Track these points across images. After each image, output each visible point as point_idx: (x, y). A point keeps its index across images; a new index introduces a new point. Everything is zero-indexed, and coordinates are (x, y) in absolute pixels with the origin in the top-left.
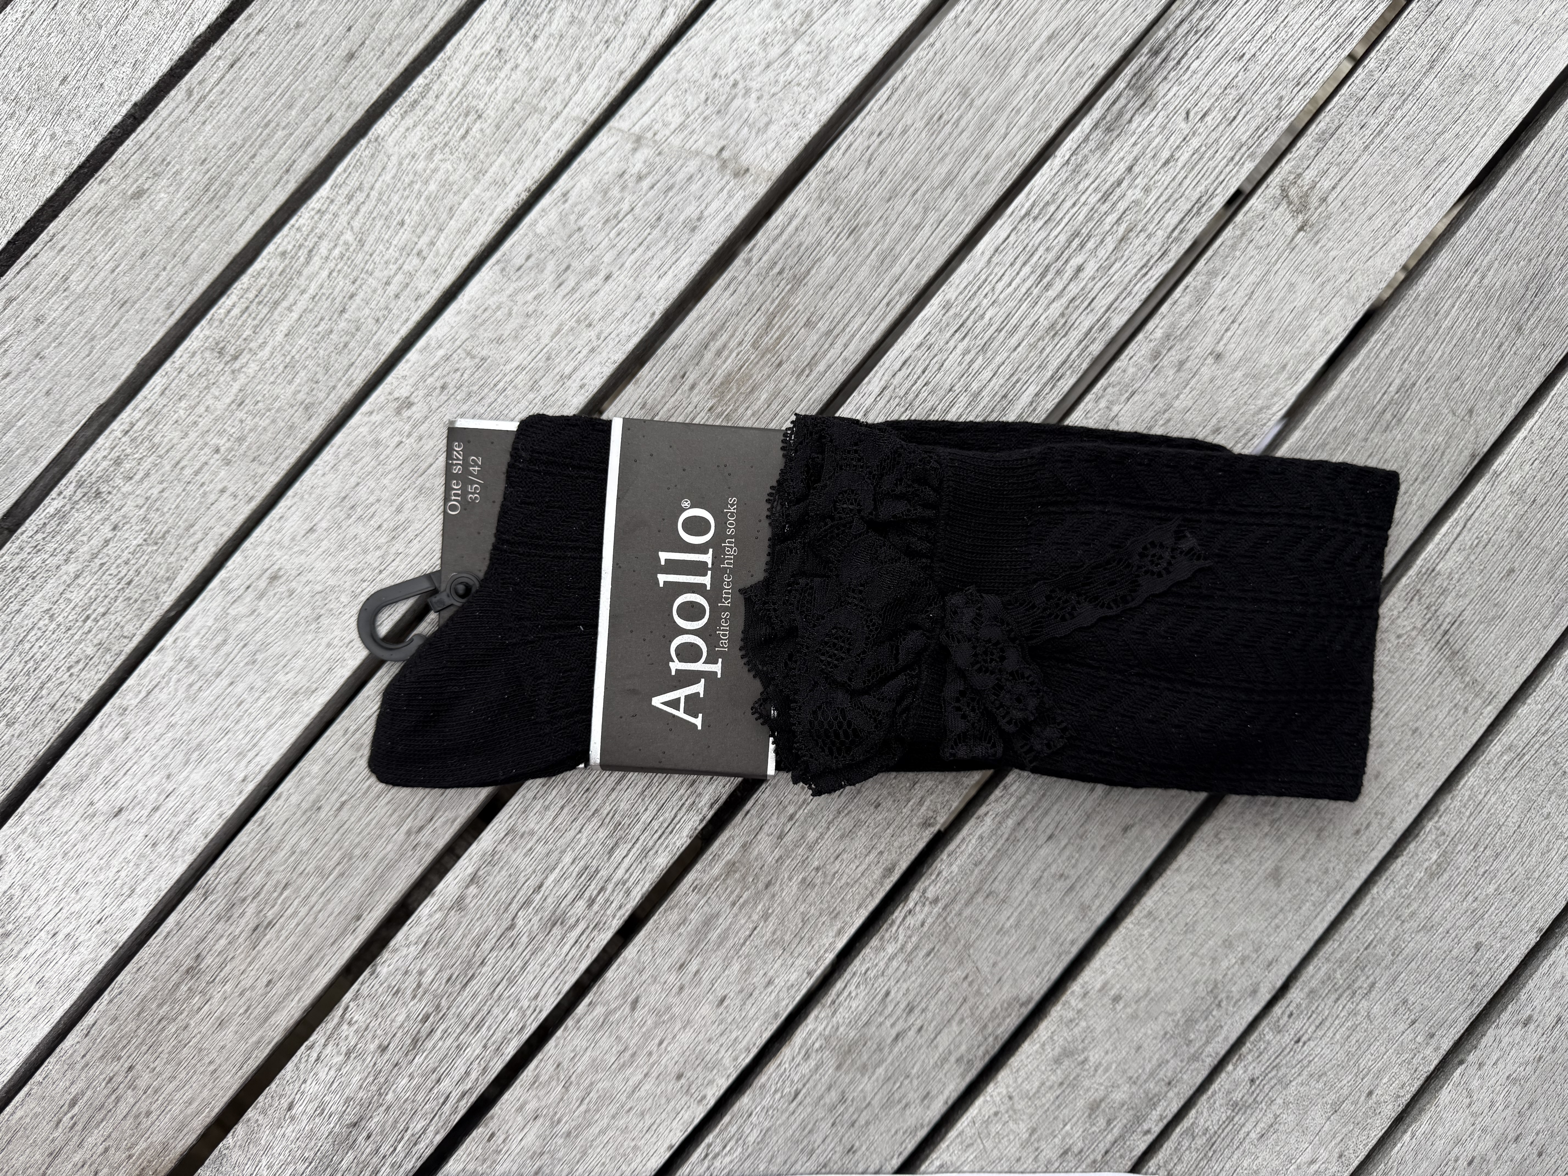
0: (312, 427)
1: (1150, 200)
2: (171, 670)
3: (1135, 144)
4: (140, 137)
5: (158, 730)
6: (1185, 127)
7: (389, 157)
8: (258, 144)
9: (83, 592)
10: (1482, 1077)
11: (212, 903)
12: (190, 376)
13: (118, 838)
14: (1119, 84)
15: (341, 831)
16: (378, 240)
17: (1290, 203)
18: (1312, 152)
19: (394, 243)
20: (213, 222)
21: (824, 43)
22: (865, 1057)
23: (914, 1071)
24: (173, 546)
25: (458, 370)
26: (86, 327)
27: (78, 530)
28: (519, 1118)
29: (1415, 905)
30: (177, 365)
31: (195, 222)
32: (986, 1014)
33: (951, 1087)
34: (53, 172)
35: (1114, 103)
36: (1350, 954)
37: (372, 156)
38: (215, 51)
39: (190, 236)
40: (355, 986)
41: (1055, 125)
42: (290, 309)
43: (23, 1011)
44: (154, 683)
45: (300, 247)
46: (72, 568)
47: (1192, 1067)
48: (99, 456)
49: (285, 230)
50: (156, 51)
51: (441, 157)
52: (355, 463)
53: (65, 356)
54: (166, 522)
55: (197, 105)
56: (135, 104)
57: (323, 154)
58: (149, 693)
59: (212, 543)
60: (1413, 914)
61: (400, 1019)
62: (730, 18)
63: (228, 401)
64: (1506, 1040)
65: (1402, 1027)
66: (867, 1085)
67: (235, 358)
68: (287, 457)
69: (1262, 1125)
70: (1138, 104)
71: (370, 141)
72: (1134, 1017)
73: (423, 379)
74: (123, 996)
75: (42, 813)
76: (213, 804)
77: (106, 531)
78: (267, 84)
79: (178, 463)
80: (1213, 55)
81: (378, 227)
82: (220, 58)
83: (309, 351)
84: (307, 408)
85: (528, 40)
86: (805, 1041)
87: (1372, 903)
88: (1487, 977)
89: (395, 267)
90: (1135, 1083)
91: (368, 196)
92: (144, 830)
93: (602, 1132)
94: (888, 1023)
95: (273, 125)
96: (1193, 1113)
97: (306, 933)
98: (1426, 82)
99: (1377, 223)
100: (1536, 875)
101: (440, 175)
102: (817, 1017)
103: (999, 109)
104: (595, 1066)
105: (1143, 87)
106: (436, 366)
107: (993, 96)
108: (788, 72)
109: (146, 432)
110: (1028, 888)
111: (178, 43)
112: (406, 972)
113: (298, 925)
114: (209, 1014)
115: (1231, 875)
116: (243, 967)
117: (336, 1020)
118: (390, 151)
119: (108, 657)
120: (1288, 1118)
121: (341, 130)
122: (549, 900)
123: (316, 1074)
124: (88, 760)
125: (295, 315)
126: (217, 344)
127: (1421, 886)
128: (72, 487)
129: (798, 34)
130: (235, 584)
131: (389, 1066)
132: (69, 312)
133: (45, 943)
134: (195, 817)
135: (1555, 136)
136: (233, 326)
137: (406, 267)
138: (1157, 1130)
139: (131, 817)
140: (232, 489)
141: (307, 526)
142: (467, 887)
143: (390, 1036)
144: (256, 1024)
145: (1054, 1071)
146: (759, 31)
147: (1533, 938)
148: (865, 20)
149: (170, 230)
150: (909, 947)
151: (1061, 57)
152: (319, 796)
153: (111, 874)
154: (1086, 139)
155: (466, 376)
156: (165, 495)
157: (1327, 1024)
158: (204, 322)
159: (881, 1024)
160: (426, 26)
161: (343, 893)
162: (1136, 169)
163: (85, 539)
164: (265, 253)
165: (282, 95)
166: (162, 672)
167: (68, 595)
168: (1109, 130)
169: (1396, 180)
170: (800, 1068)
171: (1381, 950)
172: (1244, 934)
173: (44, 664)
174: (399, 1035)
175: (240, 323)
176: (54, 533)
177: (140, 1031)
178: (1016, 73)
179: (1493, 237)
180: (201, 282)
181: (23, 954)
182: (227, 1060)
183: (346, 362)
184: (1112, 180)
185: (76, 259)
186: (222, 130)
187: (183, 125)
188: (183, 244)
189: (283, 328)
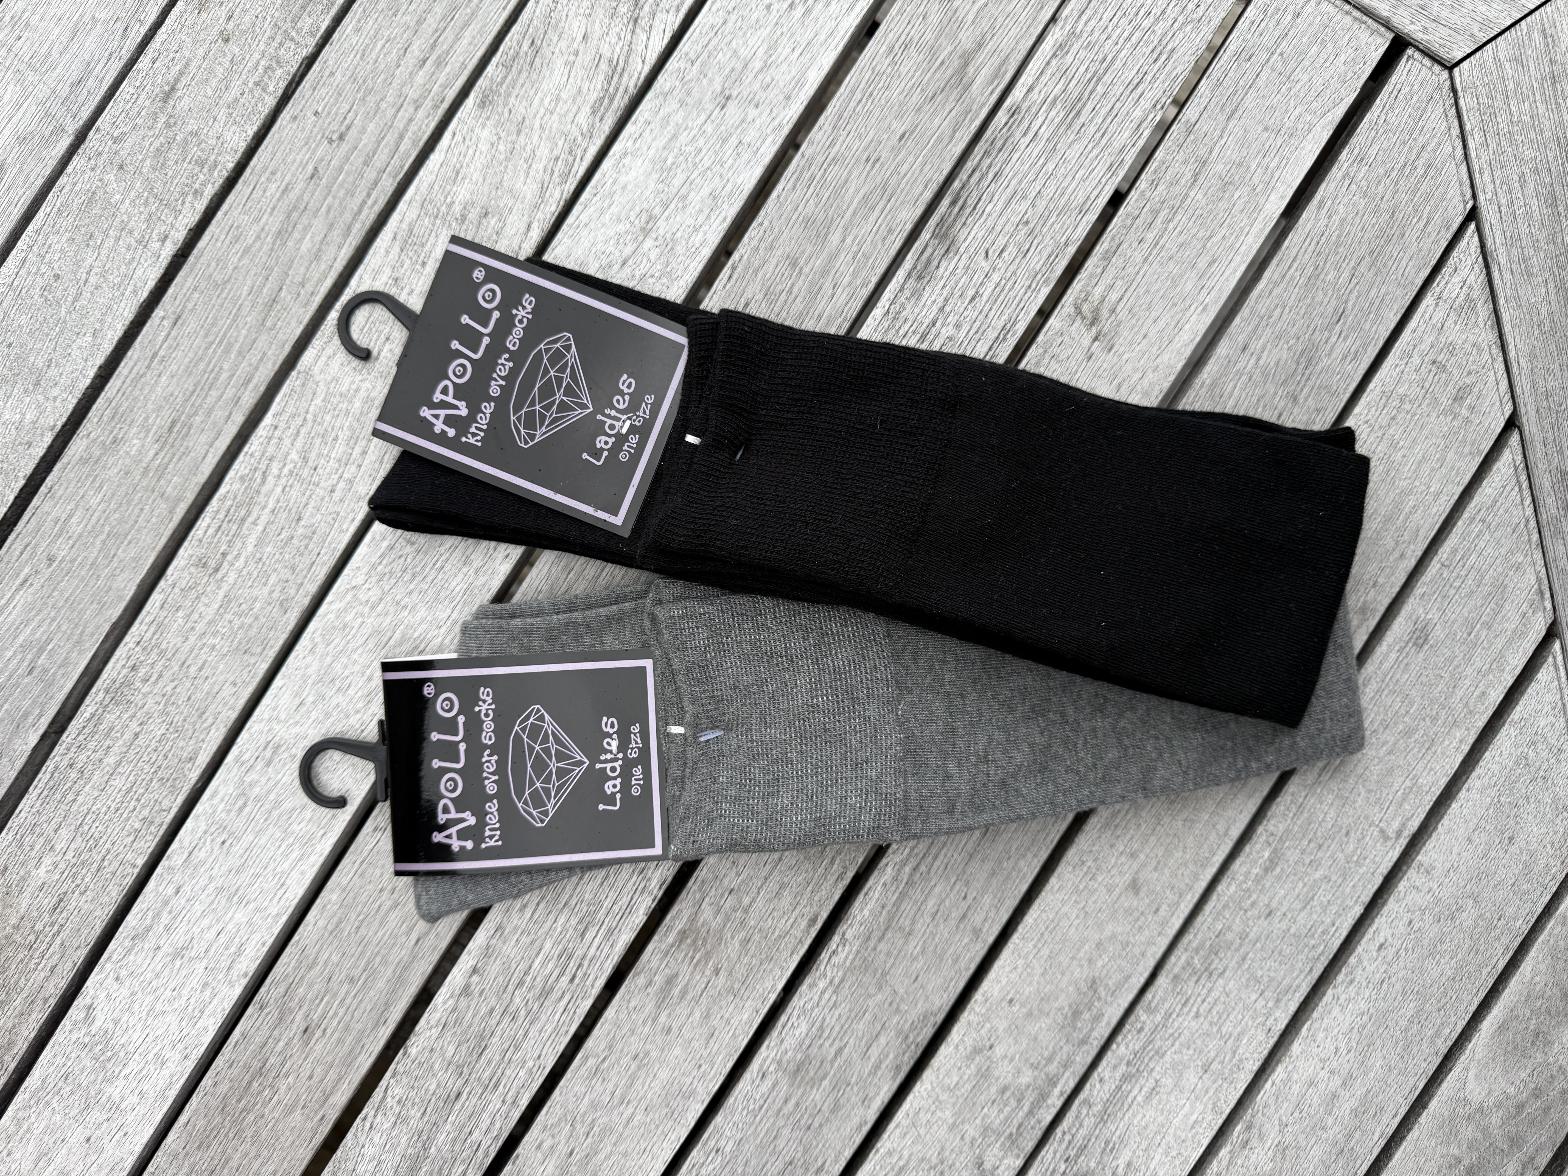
0: (289, 619)
1: (962, 335)
2: (205, 832)
3: (944, 287)
4: (109, 395)
5: (203, 882)
6: (985, 265)
7: (317, 384)
8: (206, 387)
9: (124, 778)
10: (1326, 1030)
11: (267, 1014)
12: (182, 590)
13: (184, 972)
14: (925, 235)
15: (363, 944)
16: (319, 455)
17: (1083, 318)
18: (1099, 271)
19: (333, 456)
20: (180, 459)
21: (668, 236)
22: (812, 1073)
23: (853, 1080)
24: (191, 732)
25: (401, 556)
26: (91, 560)
27: (111, 729)
28: (539, 1155)
29: (1254, 896)
30: (170, 582)
31: (166, 460)
32: (907, 1026)
33: (886, 1088)
34: (42, 435)
35: (922, 253)
36: (1204, 942)
37: (303, 384)
38: (158, 313)
39: (163, 473)
40: (393, 1066)
41: (874, 280)
42: (255, 523)
43: (130, 1119)
44: (193, 845)
45: (256, 469)
46: (111, 760)
47: (1083, 1049)
48: (119, 666)
49: (241, 457)
50: (110, 320)
51: (360, 378)
52: (328, 645)
53: (77, 586)
54: (182, 713)
55: (152, 361)
56: (100, 367)
57: (262, 389)
58: (190, 854)
59: (222, 725)
60: (1253, 904)
61: (433, 1087)
62: (586, 225)
63: (217, 606)
64: (1343, 997)
65: (1254, 997)
66: (816, 1095)
67: (217, 570)
68: (272, 647)
69: (1145, 1089)
70: (942, 251)
71: (299, 373)
72: (1030, 1014)
73: (374, 567)
74: (208, 1097)
75: (120, 960)
76: (257, 937)
77: (134, 726)
78: (206, 335)
79: (184, 663)
80: (1004, 197)
81: (317, 444)
82: (164, 318)
83: (277, 556)
84: (281, 604)
85: (418, 267)
86: (761, 1066)
87: (1218, 900)
88: (1322, 948)
89: (336, 477)
90: (1036, 1068)
91: (305, 419)
92: (204, 963)
93: (607, 1157)
94: (827, 1044)
95: (217, 369)
96: (1087, 1086)
97: (347, 1029)
98: (1192, 194)
99: (1161, 324)
100: (1355, 858)
101: (362, 394)
102: (768, 1046)
103: (824, 273)
104: (594, 1106)
105: (946, 235)
106: (383, 556)
107: (818, 263)
108: (642, 267)
109: (153, 641)
110: (928, 920)
111: (127, 310)
112: (432, 1050)
113: (339, 1023)
114: (279, 1102)
115: (1096, 890)
116: (300, 1062)
117: (381, 1095)
118: (317, 378)
119: (152, 828)
120: (1168, 1082)
121: (274, 366)
122: (538, 979)
123: (371, 1139)
124: (150, 913)
125: (260, 528)
126: (200, 560)
127: (1258, 880)
128: (101, 695)
129: (645, 232)
130: (246, 757)
131: (429, 1126)
132: (74, 550)
133: (139, 1063)
134: (243, 948)
135: (1309, 226)
136: (210, 543)
137: (346, 476)
138: (1059, 1103)
139: (192, 954)
140: (232, 679)
141: (297, 701)
142: (471, 976)
143: (426, 1102)
144: (317, 1106)
145: (968, 1067)
146: (612, 234)
147: (1358, 910)
148: (701, 211)
149: (146, 470)
150: (837, 980)
151: (872, 218)
152: (340, 919)
153: (183, 1002)
154: (902, 289)
155: (409, 560)
156: (178, 690)
157: (1191, 1001)
158: (186, 544)
159: (821, 1046)
160: (331, 267)
161: (372, 993)
162: (948, 309)
163: (118, 735)
164: (227, 479)
165: (220, 343)
166: (198, 835)
167: (112, 782)
168: (920, 278)
169: (1174, 284)
170: (760, 1089)
171: (1229, 936)
172: (1113, 937)
173: (102, 841)
174: (433, 1100)
175: (216, 540)
176: (93, 734)
177: (226, 1122)
178: (835, 238)
179: (1264, 323)
180: (178, 510)
181: (123, 1074)
182: (299, 1136)
183: (308, 562)
184: (927, 321)
185: (73, 504)
186: (175, 379)
187: (143, 380)
188: (158, 481)
189: (252, 540)
